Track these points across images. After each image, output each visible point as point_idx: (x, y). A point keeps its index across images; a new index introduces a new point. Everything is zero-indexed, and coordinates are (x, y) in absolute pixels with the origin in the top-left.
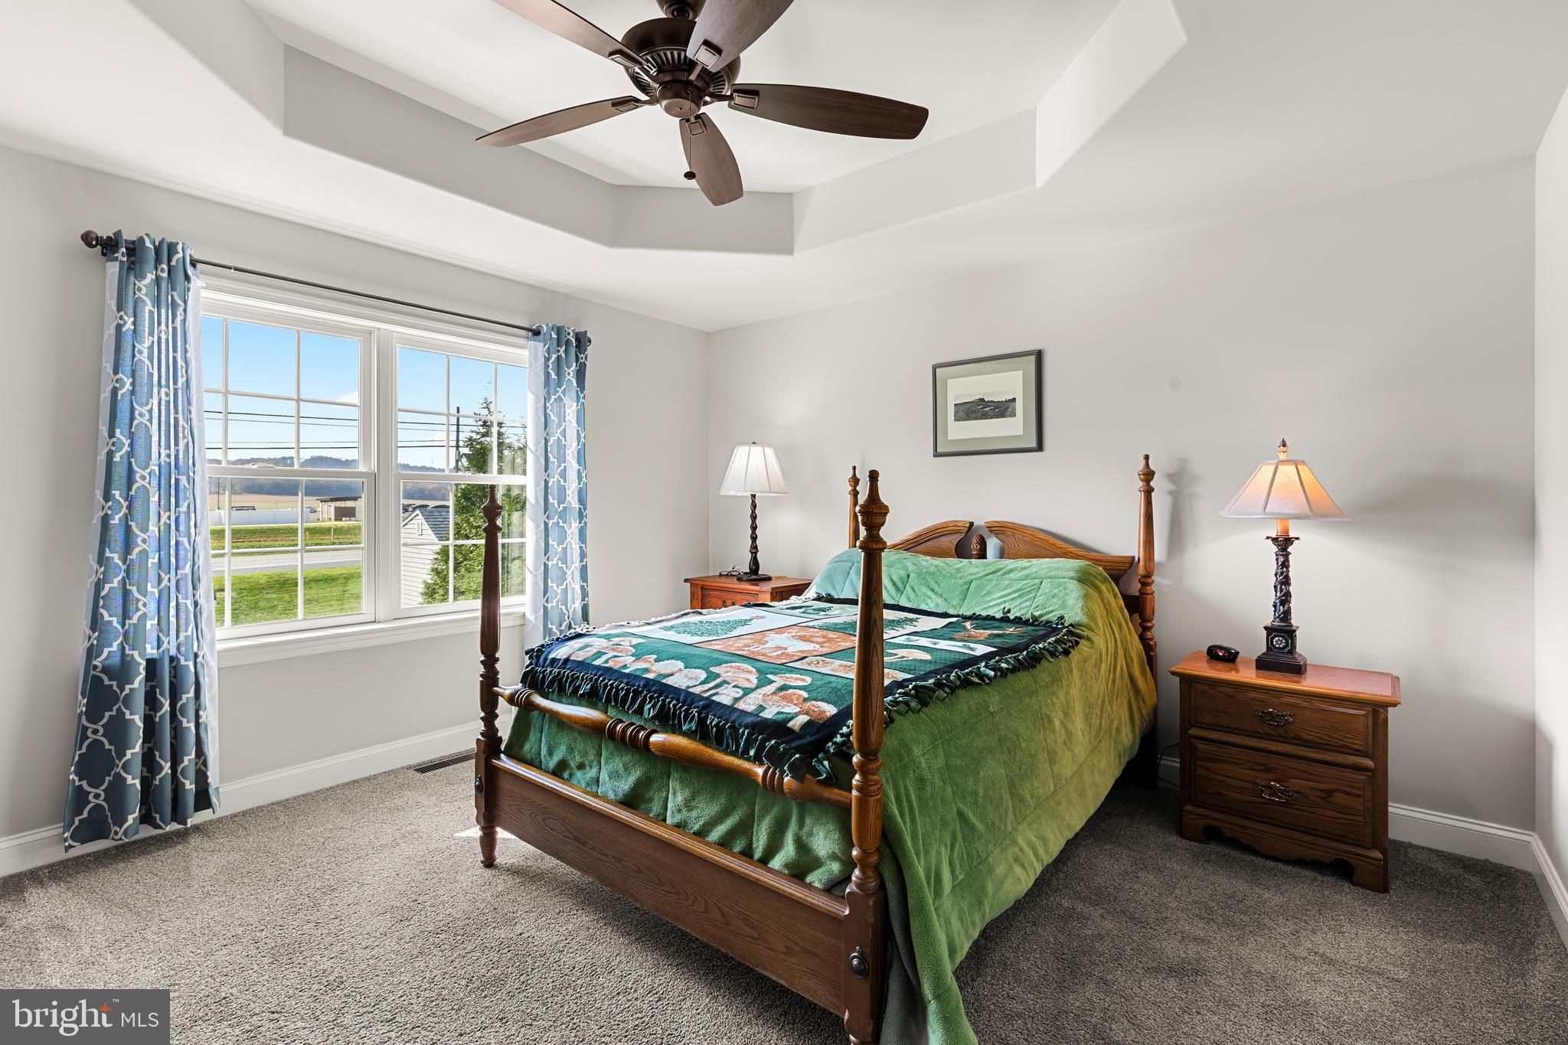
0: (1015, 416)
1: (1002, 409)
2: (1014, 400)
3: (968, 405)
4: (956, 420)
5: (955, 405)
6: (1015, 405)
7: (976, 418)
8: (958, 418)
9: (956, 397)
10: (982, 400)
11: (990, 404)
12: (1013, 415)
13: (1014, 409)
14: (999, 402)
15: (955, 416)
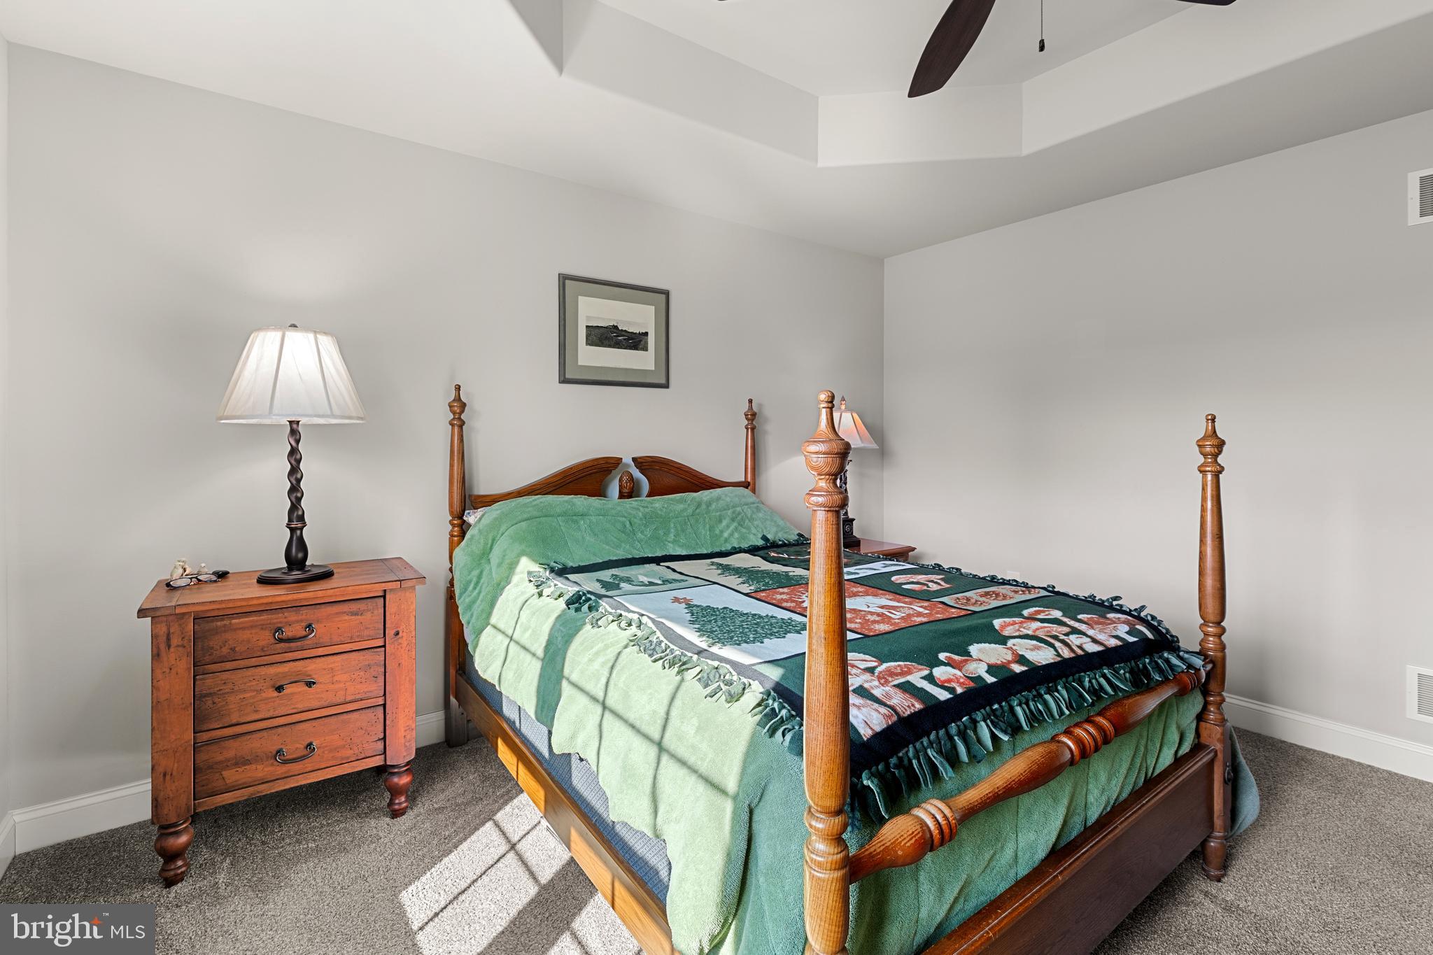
0: (647, 350)
1: (635, 341)
2: (646, 334)
3: (601, 330)
4: (588, 344)
5: (587, 327)
6: (647, 339)
7: (610, 346)
8: (590, 342)
9: (588, 318)
10: (616, 327)
11: (623, 333)
12: (645, 349)
13: (646, 343)
14: (631, 333)
15: (587, 339)
